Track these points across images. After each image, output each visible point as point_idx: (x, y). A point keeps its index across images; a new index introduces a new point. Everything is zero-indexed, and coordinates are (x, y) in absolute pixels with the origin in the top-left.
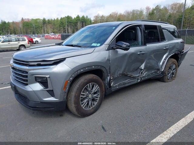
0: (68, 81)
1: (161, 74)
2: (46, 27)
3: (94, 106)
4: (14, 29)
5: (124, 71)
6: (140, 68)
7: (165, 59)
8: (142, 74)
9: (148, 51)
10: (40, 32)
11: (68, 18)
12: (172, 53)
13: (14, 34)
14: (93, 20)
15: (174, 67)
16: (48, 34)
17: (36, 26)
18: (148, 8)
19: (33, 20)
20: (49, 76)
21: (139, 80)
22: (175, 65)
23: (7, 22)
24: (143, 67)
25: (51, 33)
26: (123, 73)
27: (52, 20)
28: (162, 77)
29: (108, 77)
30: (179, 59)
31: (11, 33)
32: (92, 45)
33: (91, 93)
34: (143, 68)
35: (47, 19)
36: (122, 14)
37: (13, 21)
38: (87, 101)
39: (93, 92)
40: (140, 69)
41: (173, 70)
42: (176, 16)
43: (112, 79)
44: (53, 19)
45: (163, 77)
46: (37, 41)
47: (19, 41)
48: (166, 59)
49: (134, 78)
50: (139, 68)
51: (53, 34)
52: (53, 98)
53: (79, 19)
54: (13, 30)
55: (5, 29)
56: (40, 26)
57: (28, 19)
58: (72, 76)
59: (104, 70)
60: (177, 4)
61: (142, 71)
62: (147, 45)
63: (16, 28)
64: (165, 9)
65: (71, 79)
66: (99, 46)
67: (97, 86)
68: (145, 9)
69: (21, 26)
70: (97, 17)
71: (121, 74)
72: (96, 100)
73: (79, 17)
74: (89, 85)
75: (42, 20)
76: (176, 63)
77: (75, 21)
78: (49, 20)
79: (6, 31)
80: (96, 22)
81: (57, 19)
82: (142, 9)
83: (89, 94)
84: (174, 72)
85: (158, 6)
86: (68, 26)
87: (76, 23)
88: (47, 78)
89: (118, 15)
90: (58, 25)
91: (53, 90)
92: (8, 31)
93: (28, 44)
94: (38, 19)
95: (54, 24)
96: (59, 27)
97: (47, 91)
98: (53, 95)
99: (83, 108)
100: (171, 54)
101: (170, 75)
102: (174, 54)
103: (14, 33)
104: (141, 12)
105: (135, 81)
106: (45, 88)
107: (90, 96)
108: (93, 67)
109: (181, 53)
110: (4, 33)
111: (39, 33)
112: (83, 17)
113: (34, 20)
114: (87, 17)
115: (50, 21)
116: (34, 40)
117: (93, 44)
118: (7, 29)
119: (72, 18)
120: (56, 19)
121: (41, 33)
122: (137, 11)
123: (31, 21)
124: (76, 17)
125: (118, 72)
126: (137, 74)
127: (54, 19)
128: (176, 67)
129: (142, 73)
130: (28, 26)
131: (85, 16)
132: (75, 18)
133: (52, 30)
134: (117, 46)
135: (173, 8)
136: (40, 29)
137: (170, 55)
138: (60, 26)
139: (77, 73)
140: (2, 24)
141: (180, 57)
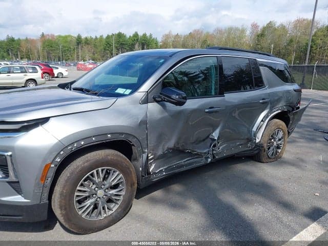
0: (51, 163)
1: (254, 148)
2: (81, 49)
3: (111, 212)
4: (27, 51)
5: (177, 143)
6: (211, 137)
7: (262, 121)
8: (216, 149)
9: (226, 107)
10: (70, 57)
11: (120, 35)
12: (277, 111)
13: (26, 60)
14: (160, 41)
15: (281, 134)
16: (84, 61)
17: (65, 47)
18: (255, 26)
19: (60, 36)
20: (10, 153)
21: (209, 160)
22: (283, 131)
23: (16, 38)
24: (215, 135)
25: (89, 60)
26: (174, 147)
27: (92, 38)
28: (257, 154)
29: (144, 155)
30: (290, 121)
31: (22, 57)
32: (116, 91)
33: (103, 186)
34: (216, 138)
35: (83, 37)
36: (210, 33)
37: (27, 38)
38: (91, 203)
39: (107, 186)
40: (211, 139)
41: (280, 140)
42: (300, 40)
43: (151, 159)
44: (94, 37)
45: (259, 153)
46: (60, 73)
47: (26, 73)
48: (265, 120)
49: (199, 155)
50: (208, 137)
51: (93, 62)
52: (20, 196)
53: (138, 40)
54: (25, 52)
55: (12, 50)
56: (72, 47)
57: (53, 36)
58: (59, 153)
59: (133, 141)
60: (304, 20)
61: (216, 142)
62: (225, 94)
63: (30, 49)
64: (283, 27)
65: (58, 160)
66: (128, 93)
67: (117, 173)
68: (250, 26)
69: (39, 45)
70: (167, 36)
71: (171, 149)
72: (115, 201)
73: (137, 35)
74: (97, 171)
75: (75, 37)
76: (284, 129)
77: (131, 42)
78: (86, 38)
79: (14, 54)
80: (165, 45)
81: (101, 36)
82: (245, 26)
83: (96, 189)
84: (281, 144)
85: (271, 22)
86: (118, 50)
87: (132, 44)
88: (6, 157)
89: (203, 35)
90: (102, 47)
91: (18, 182)
92: (17, 55)
93: (42, 78)
94: (69, 36)
95: (95, 46)
96: (103, 50)
97: (8, 182)
98: (19, 192)
99: (83, 216)
100: (275, 111)
101: (273, 149)
102: (280, 111)
103: (27, 57)
104: (243, 31)
105: (202, 161)
106: (4, 176)
107: (100, 193)
108: (109, 136)
109: (293, 110)
110: (10, 56)
111: (69, 59)
112: (145, 35)
113: (62, 37)
114: (151, 35)
115: (88, 40)
116: (56, 72)
117: (119, 89)
118: (15, 50)
119: (125, 36)
120: (98, 37)
121: (73, 60)
122: (237, 29)
123: (57, 39)
124: (132, 35)
125: (163, 145)
126: (204, 149)
127: (96, 37)
128: (284, 134)
129: (215, 146)
130: (51, 47)
131: (148, 35)
132: (130, 36)
133: (91, 55)
134: (163, 97)
135: (297, 27)
136: (72, 52)
137: (272, 113)
138: (105, 49)
139: (72, 148)
140: (8, 42)
141: (291, 117)
